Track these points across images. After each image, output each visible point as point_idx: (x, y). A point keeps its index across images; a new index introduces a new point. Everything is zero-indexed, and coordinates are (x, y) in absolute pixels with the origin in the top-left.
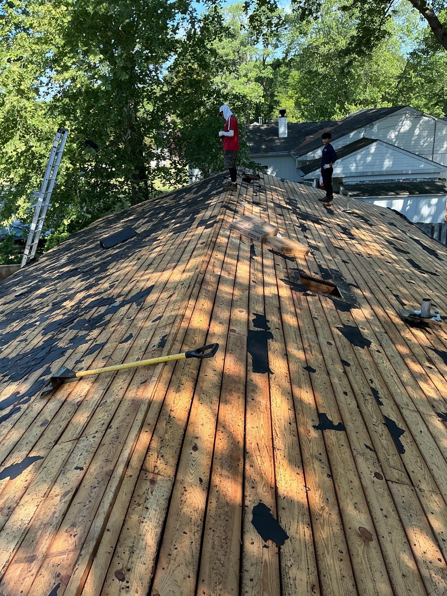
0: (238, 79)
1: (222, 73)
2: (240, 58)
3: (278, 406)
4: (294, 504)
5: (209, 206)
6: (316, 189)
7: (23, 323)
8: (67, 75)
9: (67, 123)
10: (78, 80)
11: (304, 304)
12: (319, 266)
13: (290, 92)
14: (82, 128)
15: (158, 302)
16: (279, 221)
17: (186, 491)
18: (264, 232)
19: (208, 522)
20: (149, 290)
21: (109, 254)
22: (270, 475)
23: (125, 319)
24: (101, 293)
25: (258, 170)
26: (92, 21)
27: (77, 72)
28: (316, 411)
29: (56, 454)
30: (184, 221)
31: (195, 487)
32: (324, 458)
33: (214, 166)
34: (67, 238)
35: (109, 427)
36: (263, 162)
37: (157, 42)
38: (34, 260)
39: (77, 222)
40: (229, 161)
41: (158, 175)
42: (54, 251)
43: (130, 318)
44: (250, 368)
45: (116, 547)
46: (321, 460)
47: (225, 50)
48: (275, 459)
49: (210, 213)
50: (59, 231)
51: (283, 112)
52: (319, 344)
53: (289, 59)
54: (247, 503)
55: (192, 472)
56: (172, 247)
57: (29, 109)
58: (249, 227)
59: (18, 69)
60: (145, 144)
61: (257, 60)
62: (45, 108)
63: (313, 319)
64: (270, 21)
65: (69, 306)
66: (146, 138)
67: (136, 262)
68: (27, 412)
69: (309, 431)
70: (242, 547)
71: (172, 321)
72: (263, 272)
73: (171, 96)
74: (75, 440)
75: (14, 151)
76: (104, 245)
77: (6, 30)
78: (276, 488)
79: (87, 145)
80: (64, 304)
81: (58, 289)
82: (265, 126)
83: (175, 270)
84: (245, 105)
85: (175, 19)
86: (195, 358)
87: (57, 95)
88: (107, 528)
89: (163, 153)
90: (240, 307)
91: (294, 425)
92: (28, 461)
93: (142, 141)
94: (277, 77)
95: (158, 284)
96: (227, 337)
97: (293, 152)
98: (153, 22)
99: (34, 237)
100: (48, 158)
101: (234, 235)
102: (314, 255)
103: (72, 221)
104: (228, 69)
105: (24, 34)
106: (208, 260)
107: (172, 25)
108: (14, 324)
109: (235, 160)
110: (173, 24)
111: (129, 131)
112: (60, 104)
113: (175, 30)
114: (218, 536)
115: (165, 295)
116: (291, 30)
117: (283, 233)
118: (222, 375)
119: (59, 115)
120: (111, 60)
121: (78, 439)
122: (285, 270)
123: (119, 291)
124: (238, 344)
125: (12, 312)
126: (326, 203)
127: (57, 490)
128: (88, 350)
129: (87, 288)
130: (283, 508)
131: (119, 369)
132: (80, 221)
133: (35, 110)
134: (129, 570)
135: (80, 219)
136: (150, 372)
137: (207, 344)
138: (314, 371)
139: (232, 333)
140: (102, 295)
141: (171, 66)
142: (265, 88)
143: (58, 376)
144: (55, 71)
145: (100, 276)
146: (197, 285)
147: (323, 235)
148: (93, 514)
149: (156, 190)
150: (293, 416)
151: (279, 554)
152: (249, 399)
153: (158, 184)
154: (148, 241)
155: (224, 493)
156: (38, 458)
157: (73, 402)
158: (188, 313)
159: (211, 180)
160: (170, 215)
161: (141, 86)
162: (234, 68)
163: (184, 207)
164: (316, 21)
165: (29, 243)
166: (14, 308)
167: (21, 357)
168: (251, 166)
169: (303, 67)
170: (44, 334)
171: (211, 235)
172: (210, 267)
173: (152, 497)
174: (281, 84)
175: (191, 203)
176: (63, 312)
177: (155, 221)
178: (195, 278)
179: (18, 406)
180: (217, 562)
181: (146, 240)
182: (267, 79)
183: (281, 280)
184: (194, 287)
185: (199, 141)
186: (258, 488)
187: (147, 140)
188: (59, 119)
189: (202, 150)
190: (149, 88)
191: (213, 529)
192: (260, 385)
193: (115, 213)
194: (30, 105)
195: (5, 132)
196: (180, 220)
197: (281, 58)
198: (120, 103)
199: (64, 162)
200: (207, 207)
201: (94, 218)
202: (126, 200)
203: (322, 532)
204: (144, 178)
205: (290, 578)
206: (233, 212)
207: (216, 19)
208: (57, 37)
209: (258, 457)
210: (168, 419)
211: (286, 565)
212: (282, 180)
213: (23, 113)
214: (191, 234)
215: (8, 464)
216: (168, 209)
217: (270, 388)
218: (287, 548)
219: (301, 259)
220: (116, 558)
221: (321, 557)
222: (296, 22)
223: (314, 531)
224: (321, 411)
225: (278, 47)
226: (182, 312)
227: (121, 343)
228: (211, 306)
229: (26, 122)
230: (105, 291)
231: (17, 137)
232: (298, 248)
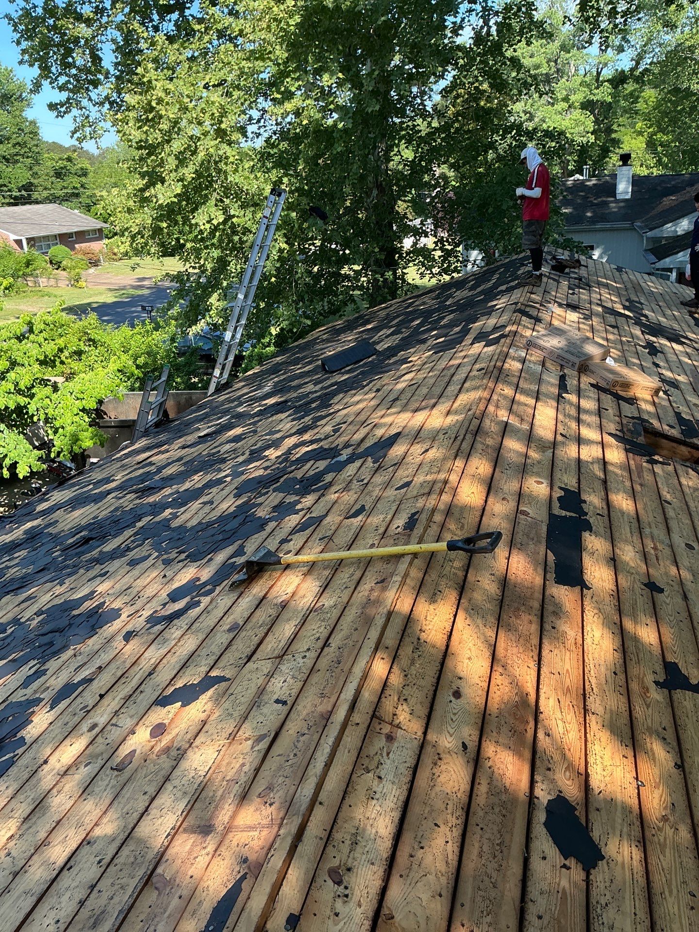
0: (553, 105)
1: (527, 97)
2: (558, 70)
3: (596, 642)
4: (616, 804)
5: (493, 311)
6: (677, 285)
7: (208, 477)
8: (289, 106)
9: (285, 180)
10: (305, 113)
11: (648, 477)
12: (678, 415)
13: (639, 125)
14: (306, 187)
15: (406, 460)
16: (611, 337)
17: (440, 759)
18: (585, 354)
19: (474, 814)
20: (393, 440)
21: (333, 381)
22: (578, 754)
23: (355, 482)
24: (320, 440)
25: (577, 252)
26: (330, 21)
27: (304, 101)
28: (661, 657)
29: (249, 676)
30: (452, 333)
31: (455, 756)
32: (670, 735)
33: (505, 247)
34: (274, 355)
35: (326, 644)
36: (586, 240)
37: (429, 50)
38: (227, 385)
39: (291, 331)
40: (530, 237)
41: (414, 261)
42: (254, 373)
43: (362, 481)
44: (551, 576)
45: (331, 831)
46: (665, 739)
47: (534, 59)
48: (588, 728)
49: (496, 321)
50: (263, 344)
51: (625, 159)
52: (671, 546)
53: (641, 70)
54: (538, 792)
55: (452, 731)
56: (431, 374)
57: (231, 159)
58: (560, 345)
59: (219, 100)
60: (398, 213)
61: (586, 74)
62: (254, 157)
63: (662, 503)
64: (615, 8)
65: (273, 457)
66: (400, 202)
67: (374, 394)
68: (210, 608)
69: (647, 689)
70: (526, 862)
71: (427, 490)
72: (579, 421)
73: (443, 135)
74: (276, 658)
75: (208, 222)
76: (328, 367)
77: (205, 41)
78: (587, 775)
79: (311, 214)
80: (267, 453)
81: (259, 429)
82: (594, 181)
83: (435, 411)
84: (562, 147)
85: (458, 13)
86: (461, 552)
87: (271, 137)
88: (319, 799)
89: (424, 225)
90: (538, 474)
91: (623, 677)
92: (208, 682)
93: (393, 208)
94: (619, 101)
95: (407, 431)
96: (515, 522)
97: (639, 224)
98: (424, 19)
99: (228, 351)
100: (254, 234)
101: (533, 358)
102: (668, 395)
103: (282, 329)
104: (537, 90)
105: (230, 46)
106: (488, 397)
107: (453, 23)
108: (196, 478)
109: (541, 235)
110: (454, 20)
111: (375, 192)
112: (275, 150)
113: (457, 30)
114: (489, 839)
115: (417, 449)
116: (647, 21)
117: (616, 356)
118: (504, 582)
119: (273, 168)
120: (355, 81)
121: (281, 657)
122: (617, 418)
123: (347, 439)
124: (532, 536)
125: (192, 461)
126: (693, 310)
127: (247, 731)
128: (298, 524)
129: (301, 432)
130: (598, 810)
131: (344, 557)
132: (295, 330)
133: (241, 160)
134: (349, 870)
135: (294, 326)
136: (390, 567)
137: (481, 532)
138: (661, 591)
139: (522, 517)
140: (322, 443)
141: (447, 87)
142: (597, 119)
143: (255, 560)
144: (271, 100)
145: (320, 414)
146: (468, 436)
147: (687, 363)
148: (300, 775)
149: (409, 284)
150: (621, 661)
151: (588, 881)
152: (547, 627)
153: (413, 274)
154: (395, 363)
155: (501, 772)
156: (222, 679)
157: (275, 601)
158: (454, 478)
159: (499, 268)
160: (430, 323)
161: (397, 120)
162: (547, 89)
163: (452, 312)
164: (692, 6)
165: (220, 360)
166: (196, 454)
167: (203, 527)
168: (567, 245)
169: (664, 82)
170: (238, 496)
171: (496, 358)
172: (491, 408)
173: (388, 762)
174: (625, 111)
175: (464, 305)
176: (265, 465)
177: (406, 333)
178: (466, 424)
179: (197, 599)
180: (486, 878)
181: (391, 361)
182: (602, 103)
183: (610, 434)
184: (464, 439)
185: (483, 205)
186: (557, 770)
187: (401, 206)
188: (274, 175)
189: (487, 221)
190: (410, 123)
191: (481, 826)
192: (567, 604)
193: (345, 318)
194: (234, 153)
195: (195, 194)
196: (445, 331)
197: (627, 69)
198: (365, 147)
199: (276, 240)
200: (490, 312)
201: (313, 327)
202: (363, 300)
203: (661, 857)
204: (392, 264)
205: (603, 923)
206: (533, 321)
207: (524, 9)
208: (278, 47)
209: (559, 722)
210: (415, 643)
211: (597, 902)
212: (619, 269)
213: (222, 165)
214: (463, 354)
215: (179, 684)
216: (426, 315)
217: (583, 612)
218: (600, 875)
219: (646, 401)
220: (330, 848)
221: (657, 898)
222: (657, 7)
223: (648, 853)
224: (670, 658)
225: (623, 51)
226: (443, 476)
227: (347, 518)
228: (491, 470)
229: (226, 179)
230: (326, 438)
231: (213, 202)
232: (642, 382)
